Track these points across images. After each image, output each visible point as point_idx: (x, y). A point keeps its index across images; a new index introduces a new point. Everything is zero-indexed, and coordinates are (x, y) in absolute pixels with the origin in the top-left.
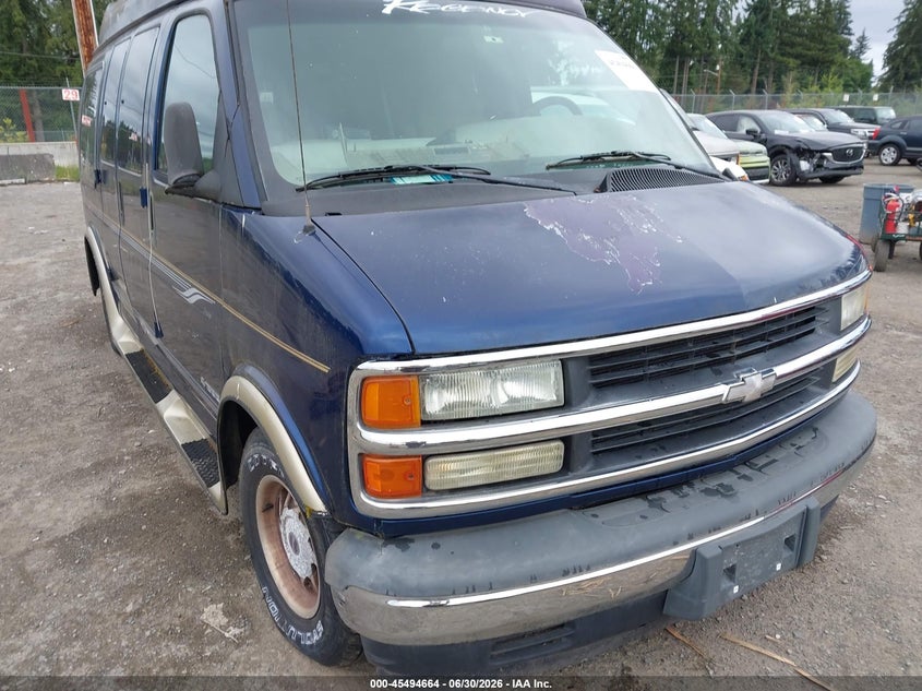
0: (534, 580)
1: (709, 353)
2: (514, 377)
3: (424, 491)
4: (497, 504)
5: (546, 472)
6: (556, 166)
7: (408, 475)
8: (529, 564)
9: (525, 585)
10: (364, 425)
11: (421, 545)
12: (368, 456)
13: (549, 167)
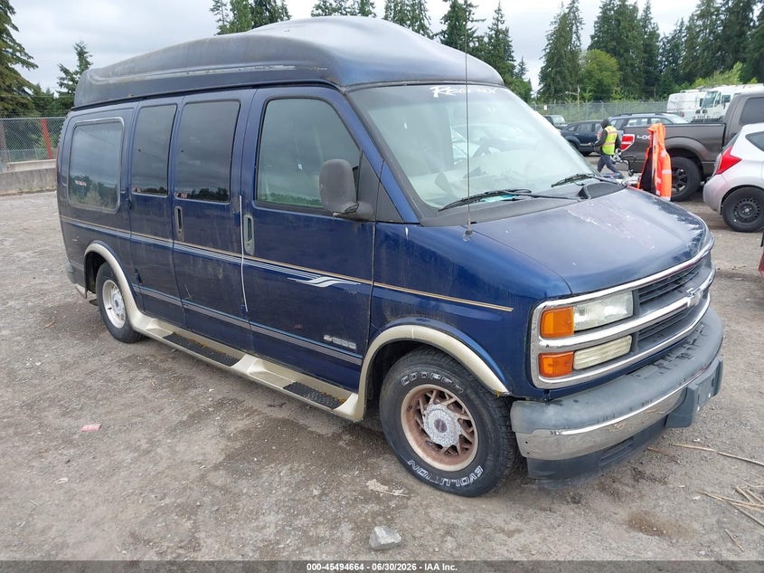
0: (631, 410)
1: (676, 282)
2: (611, 303)
3: (573, 371)
4: (604, 374)
5: (623, 353)
6: (556, 185)
7: (566, 363)
8: (627, 402)
9: (627, 414)
10: (542, 337)
11: (567, 401)
12: (545, 354)
13: (553, 186)
